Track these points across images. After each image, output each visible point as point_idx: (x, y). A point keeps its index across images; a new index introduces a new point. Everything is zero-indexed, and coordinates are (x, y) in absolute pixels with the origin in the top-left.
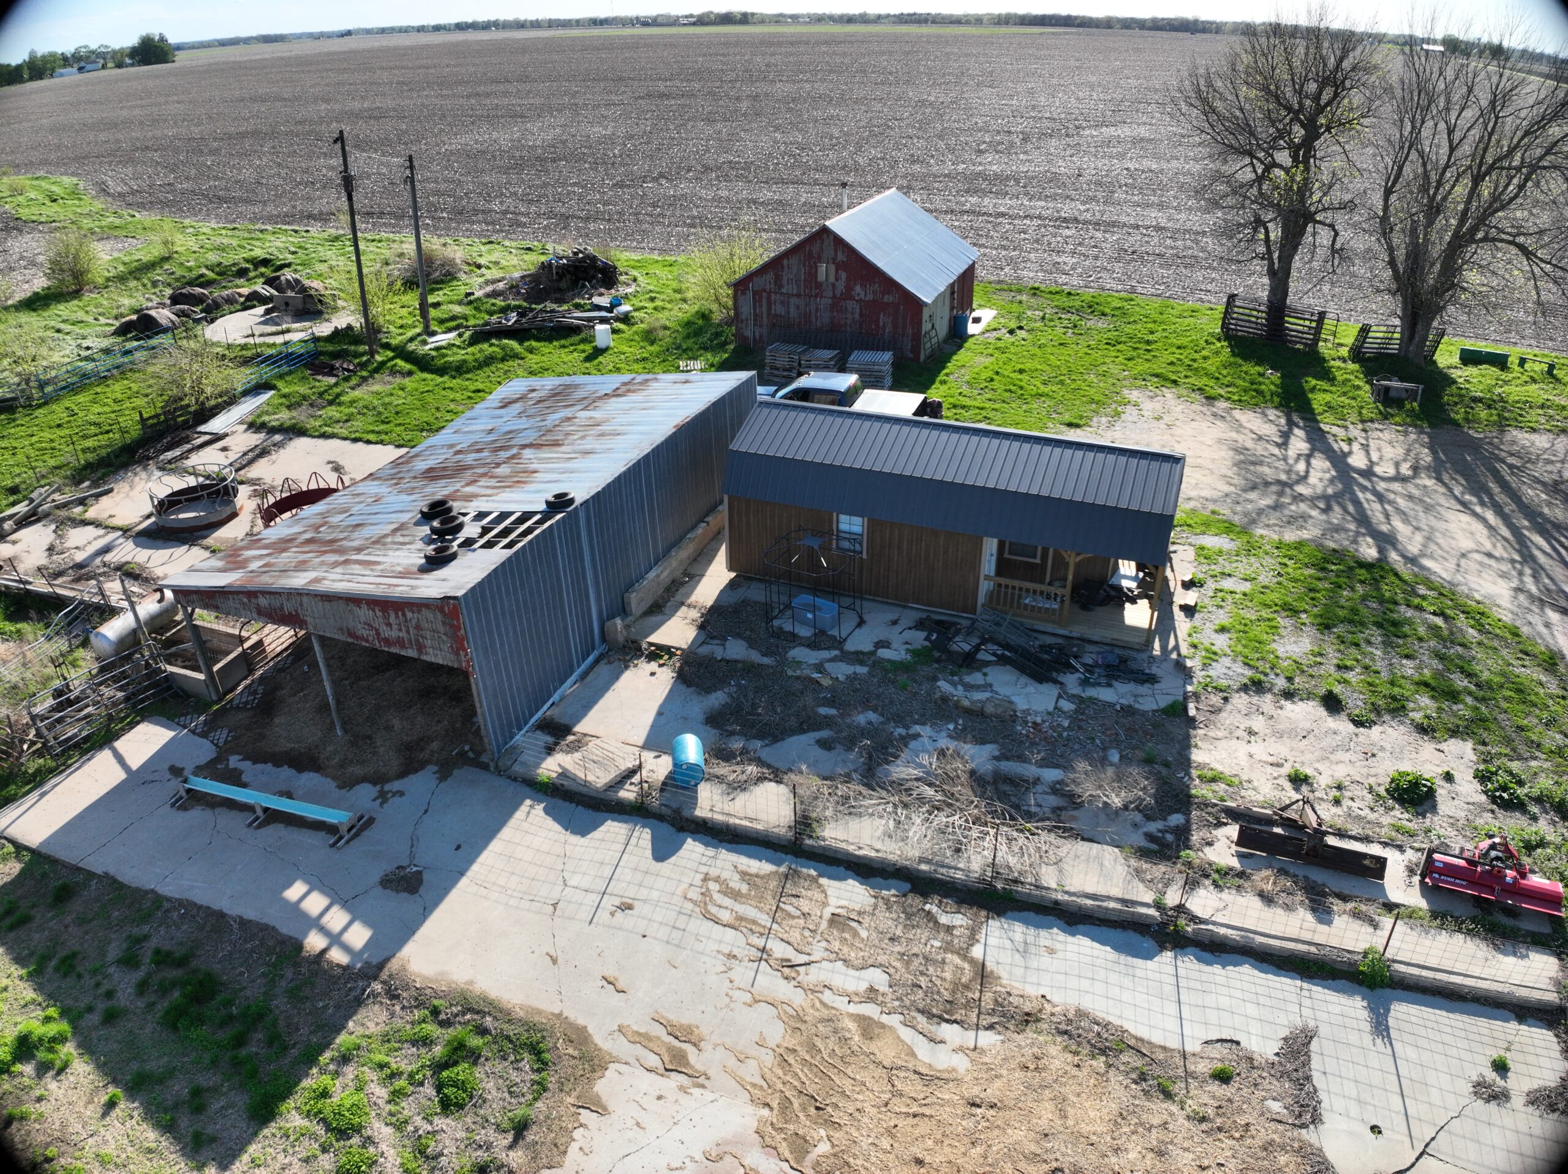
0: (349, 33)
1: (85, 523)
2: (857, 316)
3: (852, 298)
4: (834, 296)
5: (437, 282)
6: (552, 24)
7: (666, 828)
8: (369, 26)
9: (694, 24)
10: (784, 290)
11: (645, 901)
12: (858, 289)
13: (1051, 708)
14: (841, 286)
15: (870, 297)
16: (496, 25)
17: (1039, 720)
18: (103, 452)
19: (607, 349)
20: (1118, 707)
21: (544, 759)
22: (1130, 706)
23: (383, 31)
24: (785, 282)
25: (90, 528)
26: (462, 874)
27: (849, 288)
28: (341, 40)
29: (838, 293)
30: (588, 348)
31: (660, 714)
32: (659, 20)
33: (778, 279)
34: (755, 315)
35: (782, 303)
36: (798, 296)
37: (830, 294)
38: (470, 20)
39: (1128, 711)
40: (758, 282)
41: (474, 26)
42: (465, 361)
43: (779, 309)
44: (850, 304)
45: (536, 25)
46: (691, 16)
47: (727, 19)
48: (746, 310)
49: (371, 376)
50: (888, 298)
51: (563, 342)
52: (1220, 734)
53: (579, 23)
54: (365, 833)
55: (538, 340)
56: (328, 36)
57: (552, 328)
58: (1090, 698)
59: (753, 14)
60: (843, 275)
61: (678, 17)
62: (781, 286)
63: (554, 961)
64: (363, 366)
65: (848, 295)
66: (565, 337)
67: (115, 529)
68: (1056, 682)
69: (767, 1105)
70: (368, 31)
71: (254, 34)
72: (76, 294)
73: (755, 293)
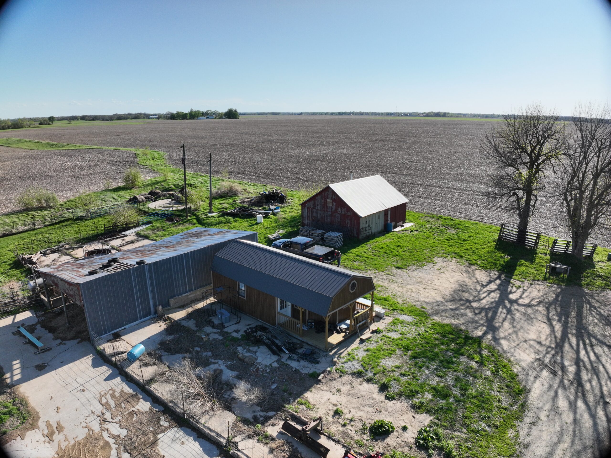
0: (301, 114)
1: (69, 255)
2: (339, 219)
3: (337, 213)
4: (332, 212)
5: (230, 197)
6: (373, 114)
7: (117, 372)
8: (309, 112)
9: (425, 116)
10: (316, 208)
11: (89, 390)
12: (339, 209)
13: (268, 364)
14: (334, 208)
15: (343, 213)
16: (353, 113)
17: (260, 367)
18: (90, 236)
19: (260, 223)
20: (294, 370)
21: (104, 343)
22: (298, 370)
23: (314, 114)
24: (317, 205)
25: (69, 256)
26: (55, 369)
27: (336, 209)
28: (298, 116)
29: (333, 210)
30: (254, 222)
31: (149, 338)
32: (412, 114)
33: (315, 204)
34: (308, 216)
35: (316, 212)
36: (321, 210)
37: (330, 210)
38: (344, 111)
39: (297, 371)
40: (309, 204)
41: (345, 113)
42: (212, 222)
43: (315, 215)
44: (337, 215)
45: (367, 114)
46: (425, 113)
47: (438, 115)
48: (305, 214)
49: (183, 224)
50: (349, 214)
51: (248, 219)
52: (325, 388)
53: (382, 114)
54: (46, 352)
55: (240, 218)
56: (295, 114)
57: (247, 215)
58: (287, 364)
59: (448, 113)
60: (335, 204)
61: (420, 113)
62: (315, 206)
63: (51, 399)
64: (182, 220)
65: (336, 211)
66: (249, 218)
67: (74, 258)
68: (279, 355)
69: (59, 454)
70: (309, 113)
71: (270, 112)
72: (130, 189)
73: (308, 208)
